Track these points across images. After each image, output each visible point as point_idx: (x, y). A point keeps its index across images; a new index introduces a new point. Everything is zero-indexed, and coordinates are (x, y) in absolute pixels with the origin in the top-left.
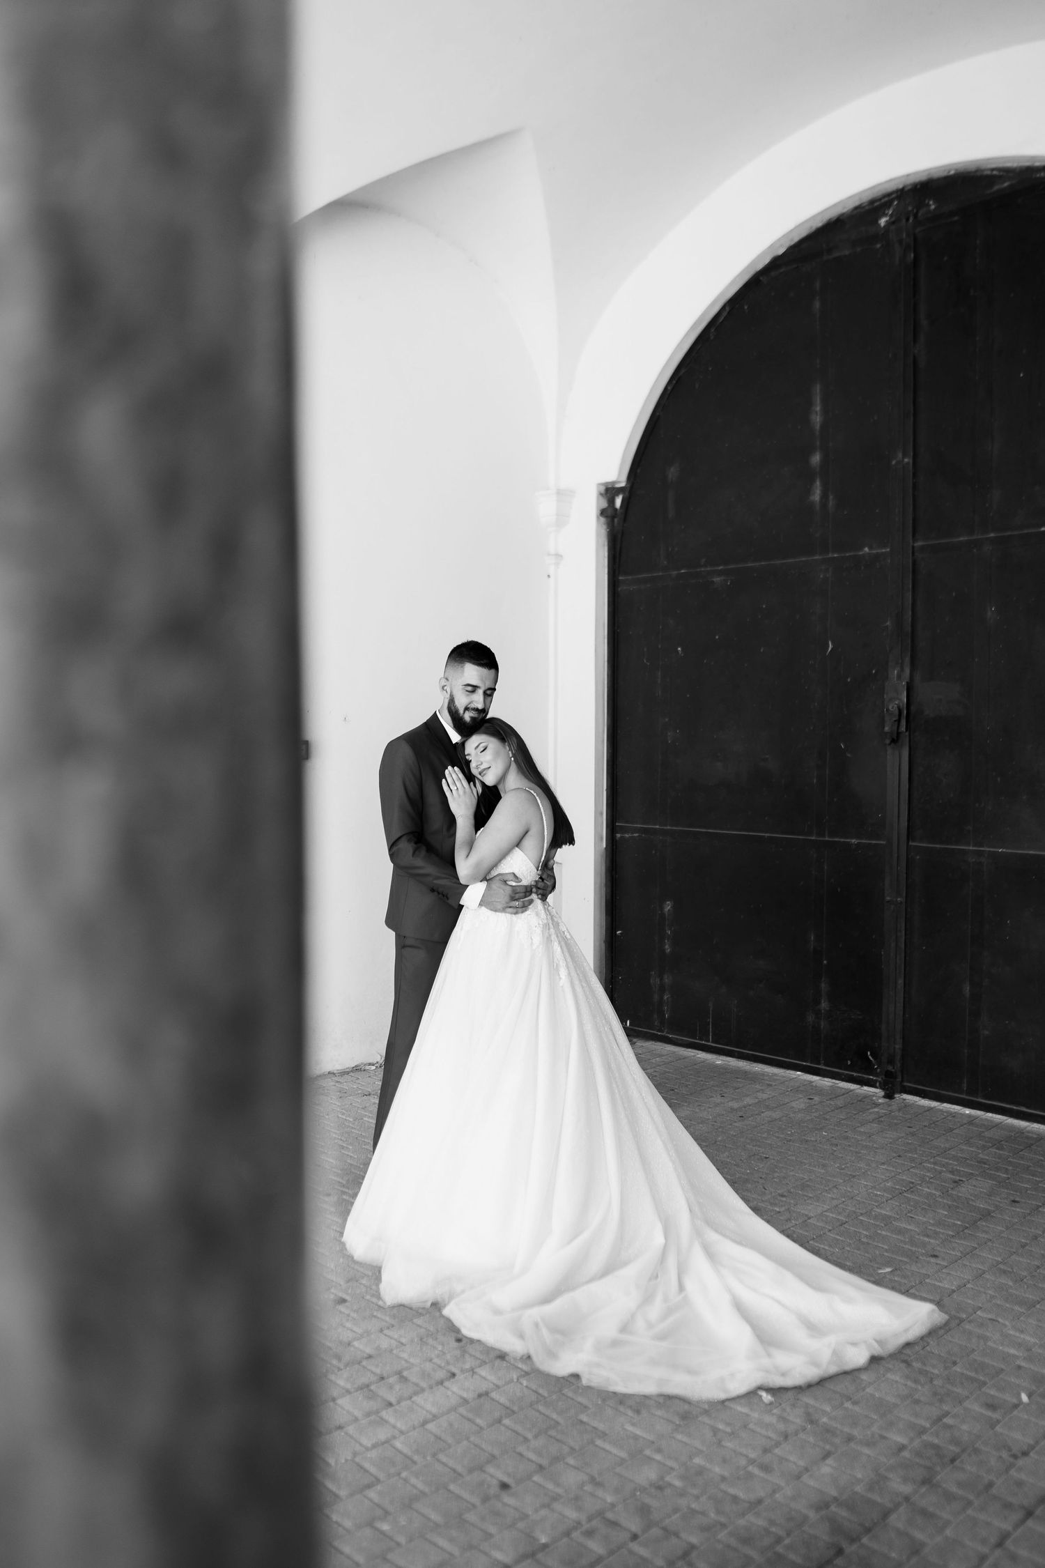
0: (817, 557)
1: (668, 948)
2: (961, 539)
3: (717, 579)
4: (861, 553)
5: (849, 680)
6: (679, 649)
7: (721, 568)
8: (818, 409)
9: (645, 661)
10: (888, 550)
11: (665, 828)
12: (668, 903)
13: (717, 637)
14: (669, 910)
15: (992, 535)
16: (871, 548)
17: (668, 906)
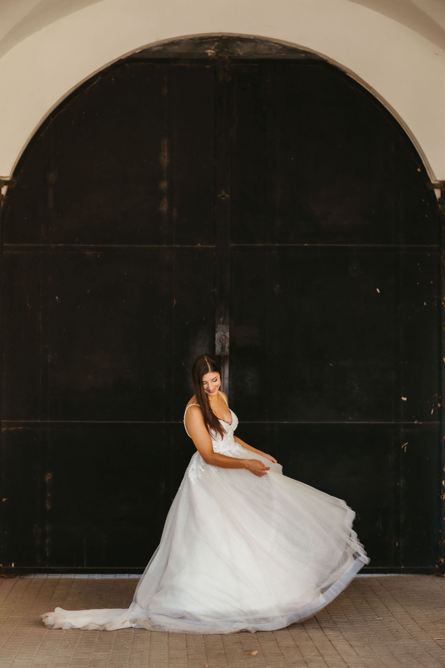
0: (164, 246)
1: (48, 507)
2: (259, 245)
3: (89, 253)
4: (196, 246)
5: (187, 323)
6: (57, 298)
7: (92, 245)
8: (166, 154)
9: (28, 305)
10: (214, 246)
11: (46, 422)
12: (48, 474)
13: (88, 291)
14: (49, 479)
15: (277, 245)
16: (201, 244)
17: (49, 477)
